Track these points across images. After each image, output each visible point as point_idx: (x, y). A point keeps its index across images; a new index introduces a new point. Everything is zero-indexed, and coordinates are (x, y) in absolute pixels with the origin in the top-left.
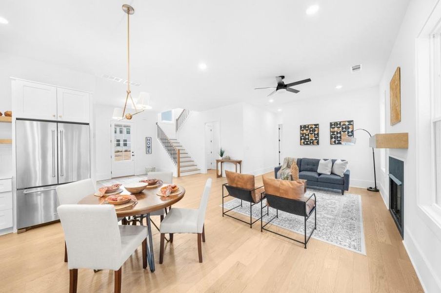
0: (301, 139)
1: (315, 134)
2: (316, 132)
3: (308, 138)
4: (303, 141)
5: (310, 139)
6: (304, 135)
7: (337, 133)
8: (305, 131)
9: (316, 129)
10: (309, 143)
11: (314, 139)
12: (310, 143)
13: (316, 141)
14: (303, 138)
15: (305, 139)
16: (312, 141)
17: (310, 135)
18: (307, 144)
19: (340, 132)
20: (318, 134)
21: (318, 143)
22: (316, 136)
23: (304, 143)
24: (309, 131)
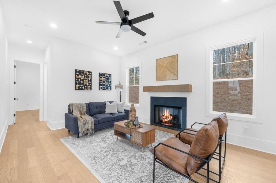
0: (76, 84)
1: (88, 80)
2: (89, 79)
3: (83, 83)
4: (78, 85)
5: (84, 84)
6: (79, 80)
7: (103, 82)
8: (80, 76)
9: (89, 76)
10: (83, 88)
11: (88, 84)
12: (85, 88)
13: (89, 87)
14: (78, 82)
15: (80, 84)
16: (86, 86)
17: (84, 80)
18: (82, 89)
19: (105, 81)
20: (91, 81)
21: (91, 88)
22: (89, 82)
23: (79, 87)
24: (83, 76)
